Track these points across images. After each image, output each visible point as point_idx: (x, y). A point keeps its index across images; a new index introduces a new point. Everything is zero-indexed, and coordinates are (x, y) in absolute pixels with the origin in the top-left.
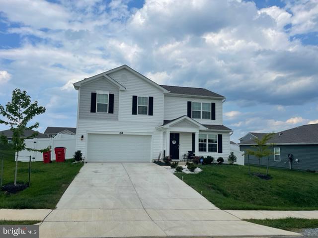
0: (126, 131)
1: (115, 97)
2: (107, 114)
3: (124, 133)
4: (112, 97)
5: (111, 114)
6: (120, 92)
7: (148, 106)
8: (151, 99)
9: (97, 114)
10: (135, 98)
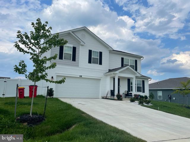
0: (84, 75)
1: (77, 49)
2: (71, 61)
3: (82, 77)
4: (74, 49)
5: (74, 62)
6: (80, 46)
7: (99, 58)
8: (101, 53)
9: (63, 61)
10: (90, 52)
